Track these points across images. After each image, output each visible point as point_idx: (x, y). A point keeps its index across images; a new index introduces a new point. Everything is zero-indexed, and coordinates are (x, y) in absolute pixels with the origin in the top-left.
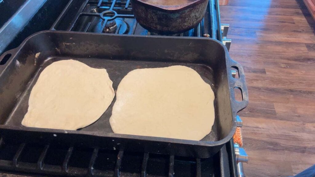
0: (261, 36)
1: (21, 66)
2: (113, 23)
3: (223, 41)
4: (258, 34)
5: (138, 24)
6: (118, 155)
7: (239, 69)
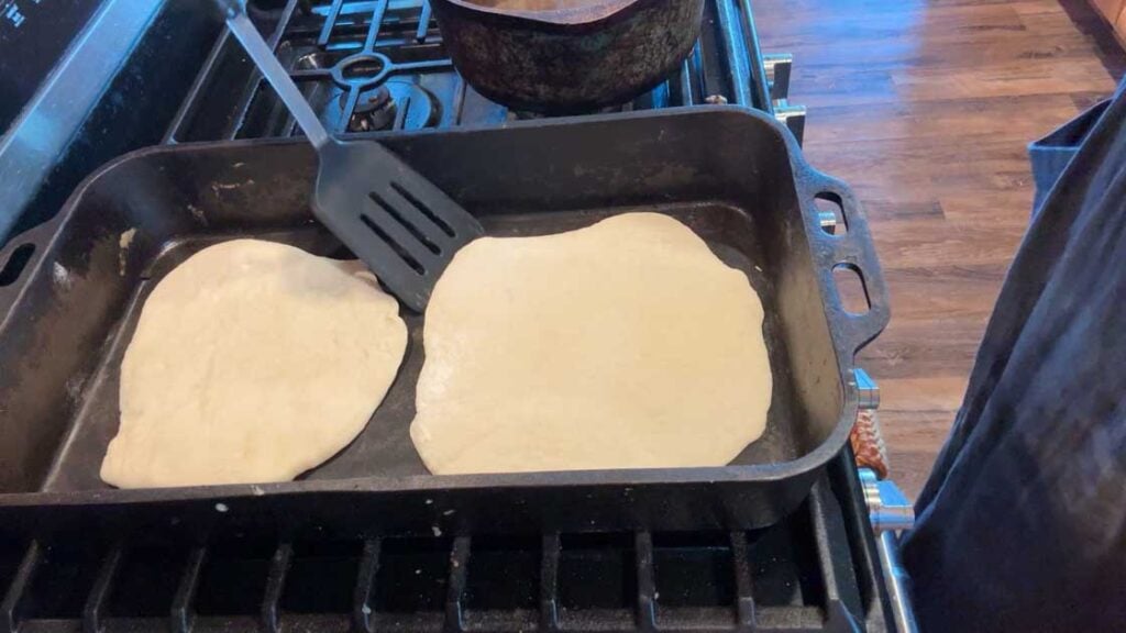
0: (911, 85)
1: (73, 284)
2: (379, 97)
3: (777, 115)
4: (899, 80)
5: (470, 89)
6: (453, 554)
7: (844, 203)
